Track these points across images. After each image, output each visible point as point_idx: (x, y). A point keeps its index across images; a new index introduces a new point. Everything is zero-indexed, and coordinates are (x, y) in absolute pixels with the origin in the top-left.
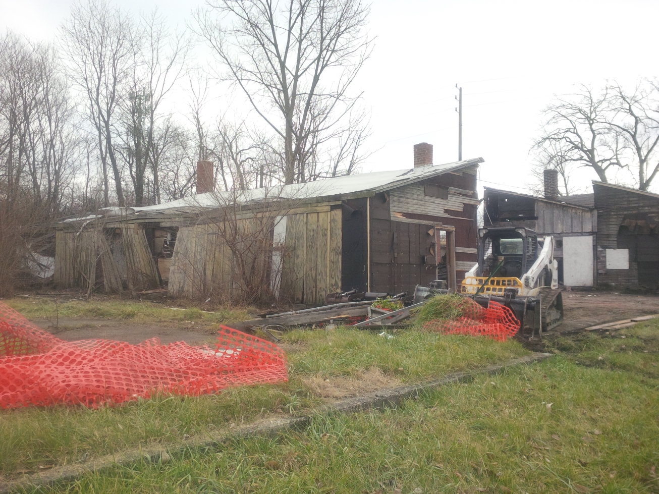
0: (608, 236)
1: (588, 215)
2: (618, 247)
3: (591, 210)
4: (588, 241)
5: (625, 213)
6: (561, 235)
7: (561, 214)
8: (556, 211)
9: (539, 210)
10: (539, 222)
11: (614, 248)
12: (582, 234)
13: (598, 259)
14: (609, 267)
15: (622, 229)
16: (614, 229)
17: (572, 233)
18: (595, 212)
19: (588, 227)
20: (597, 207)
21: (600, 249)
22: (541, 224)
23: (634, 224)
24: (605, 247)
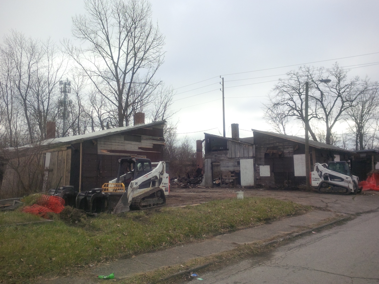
0: (260, 159)
1: (251, 147)
2: (265, 165)
3: (252, 145)
4: (251, 161)
5: (268, 146)
6: (240, 158)
7: (239, 147)
8: (237, 146)
9: (230, 145)
10: (229, 152)
11: (263, 165)
12: (249, 158)
13: (256, 171)
14: (261, 175)
15: (266, 155)
16: (263, 155)
17: (244, 157)
18: (254, 146)
19: (251, 154)
20: (255, 144)
21: (257, 166)
22: (230, 153)
23: (272, 152)
24: (259, 165)
